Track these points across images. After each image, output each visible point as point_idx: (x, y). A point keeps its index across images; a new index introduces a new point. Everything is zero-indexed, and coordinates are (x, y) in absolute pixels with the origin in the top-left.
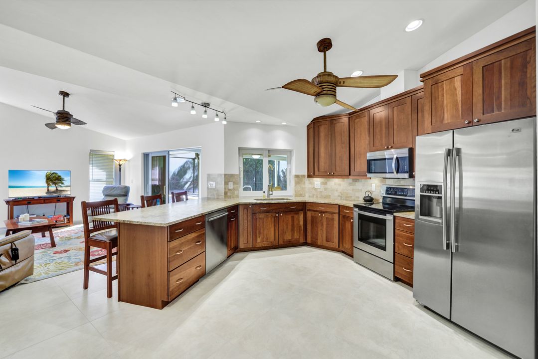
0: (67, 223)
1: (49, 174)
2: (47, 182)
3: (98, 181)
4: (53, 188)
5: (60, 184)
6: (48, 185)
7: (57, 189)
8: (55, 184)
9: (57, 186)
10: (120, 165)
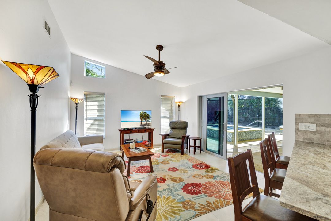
0: (150, 146)
1: (142, 113)
2: (141, 118)
3: (165, 117)
4: (144, 122)
5: (148, 120)
6: (141, 120)
7: (146, 123)
8: (145, 119)
9: (146, 121)
10: (179, 106)
